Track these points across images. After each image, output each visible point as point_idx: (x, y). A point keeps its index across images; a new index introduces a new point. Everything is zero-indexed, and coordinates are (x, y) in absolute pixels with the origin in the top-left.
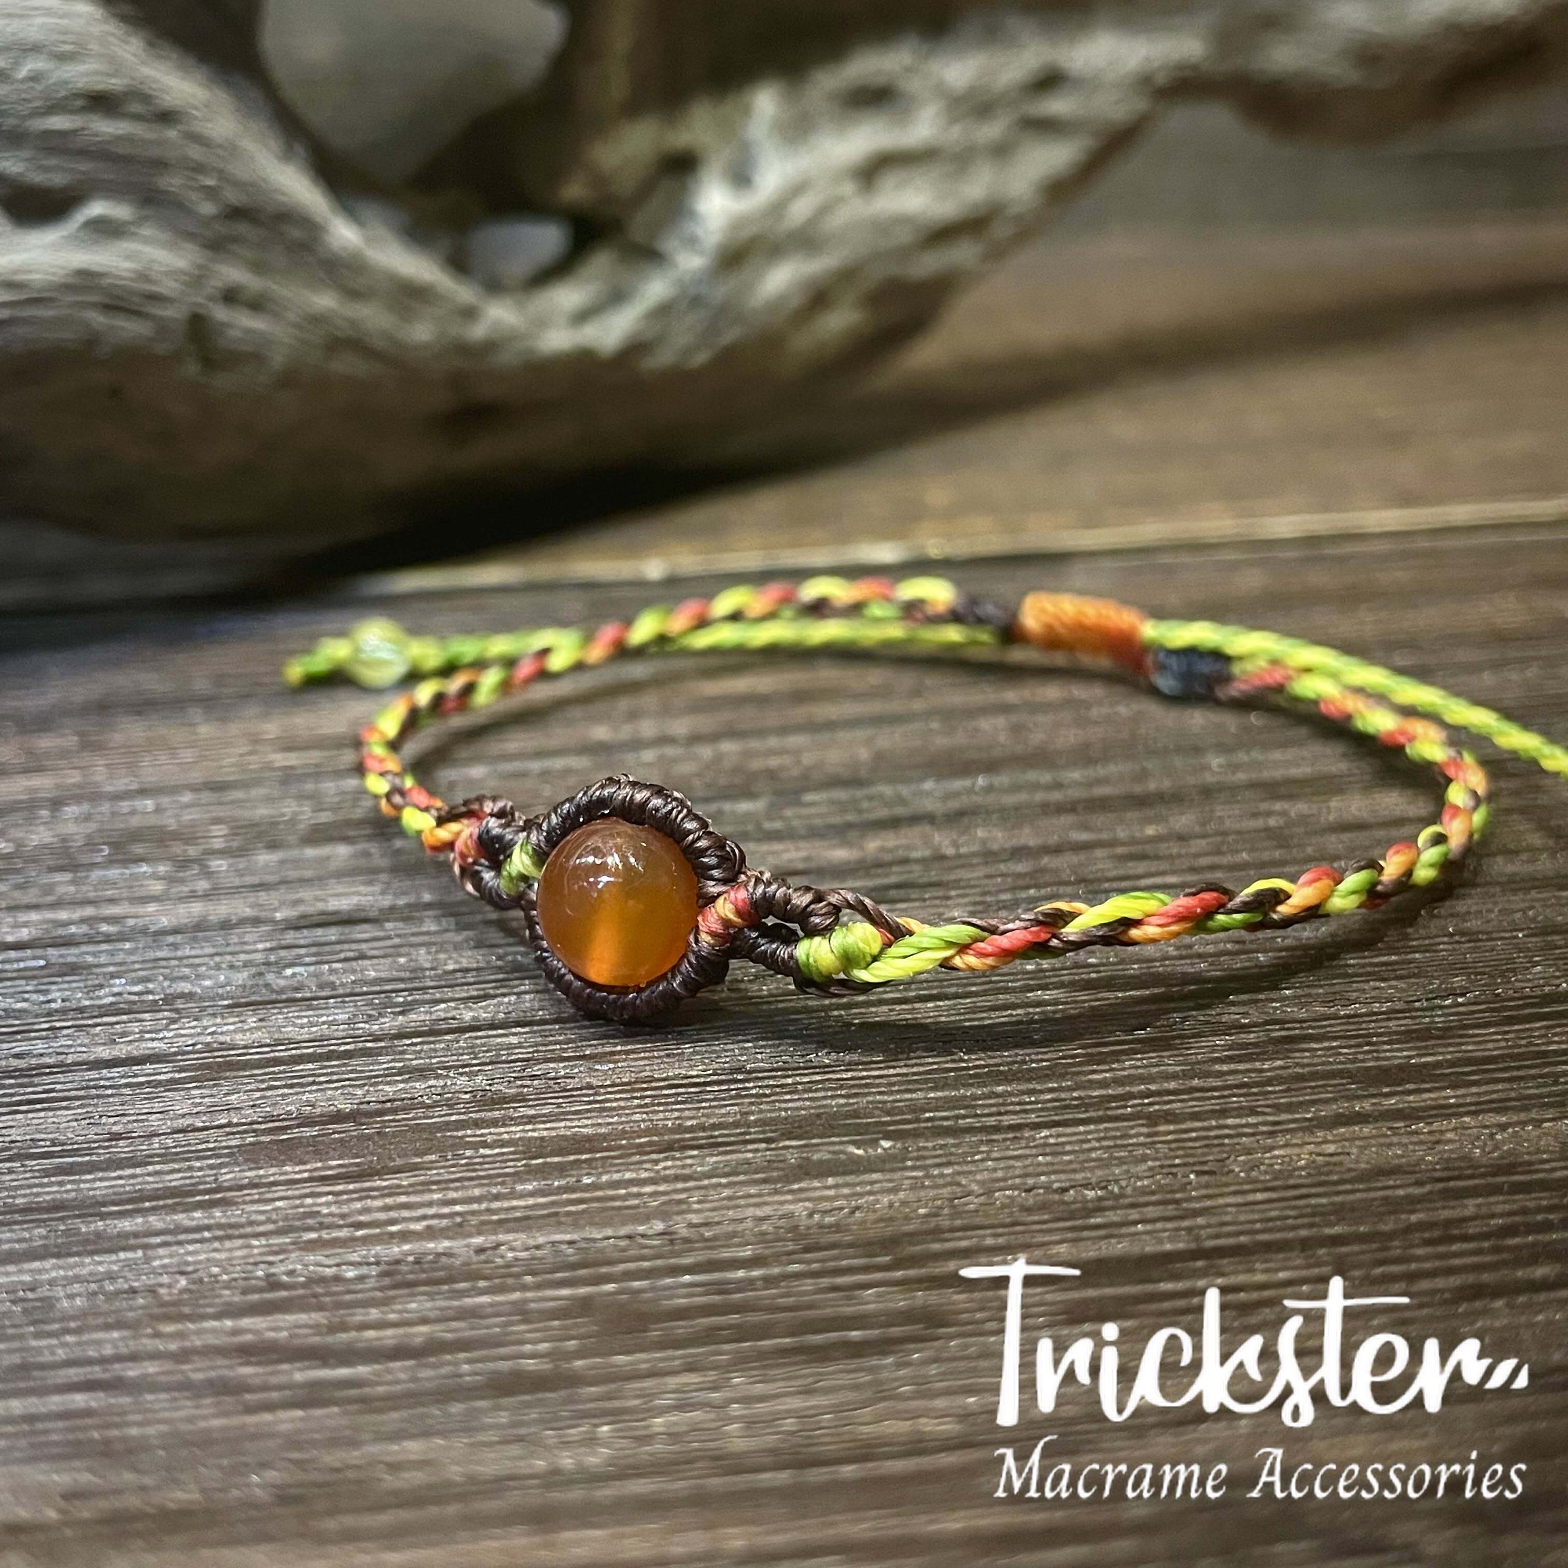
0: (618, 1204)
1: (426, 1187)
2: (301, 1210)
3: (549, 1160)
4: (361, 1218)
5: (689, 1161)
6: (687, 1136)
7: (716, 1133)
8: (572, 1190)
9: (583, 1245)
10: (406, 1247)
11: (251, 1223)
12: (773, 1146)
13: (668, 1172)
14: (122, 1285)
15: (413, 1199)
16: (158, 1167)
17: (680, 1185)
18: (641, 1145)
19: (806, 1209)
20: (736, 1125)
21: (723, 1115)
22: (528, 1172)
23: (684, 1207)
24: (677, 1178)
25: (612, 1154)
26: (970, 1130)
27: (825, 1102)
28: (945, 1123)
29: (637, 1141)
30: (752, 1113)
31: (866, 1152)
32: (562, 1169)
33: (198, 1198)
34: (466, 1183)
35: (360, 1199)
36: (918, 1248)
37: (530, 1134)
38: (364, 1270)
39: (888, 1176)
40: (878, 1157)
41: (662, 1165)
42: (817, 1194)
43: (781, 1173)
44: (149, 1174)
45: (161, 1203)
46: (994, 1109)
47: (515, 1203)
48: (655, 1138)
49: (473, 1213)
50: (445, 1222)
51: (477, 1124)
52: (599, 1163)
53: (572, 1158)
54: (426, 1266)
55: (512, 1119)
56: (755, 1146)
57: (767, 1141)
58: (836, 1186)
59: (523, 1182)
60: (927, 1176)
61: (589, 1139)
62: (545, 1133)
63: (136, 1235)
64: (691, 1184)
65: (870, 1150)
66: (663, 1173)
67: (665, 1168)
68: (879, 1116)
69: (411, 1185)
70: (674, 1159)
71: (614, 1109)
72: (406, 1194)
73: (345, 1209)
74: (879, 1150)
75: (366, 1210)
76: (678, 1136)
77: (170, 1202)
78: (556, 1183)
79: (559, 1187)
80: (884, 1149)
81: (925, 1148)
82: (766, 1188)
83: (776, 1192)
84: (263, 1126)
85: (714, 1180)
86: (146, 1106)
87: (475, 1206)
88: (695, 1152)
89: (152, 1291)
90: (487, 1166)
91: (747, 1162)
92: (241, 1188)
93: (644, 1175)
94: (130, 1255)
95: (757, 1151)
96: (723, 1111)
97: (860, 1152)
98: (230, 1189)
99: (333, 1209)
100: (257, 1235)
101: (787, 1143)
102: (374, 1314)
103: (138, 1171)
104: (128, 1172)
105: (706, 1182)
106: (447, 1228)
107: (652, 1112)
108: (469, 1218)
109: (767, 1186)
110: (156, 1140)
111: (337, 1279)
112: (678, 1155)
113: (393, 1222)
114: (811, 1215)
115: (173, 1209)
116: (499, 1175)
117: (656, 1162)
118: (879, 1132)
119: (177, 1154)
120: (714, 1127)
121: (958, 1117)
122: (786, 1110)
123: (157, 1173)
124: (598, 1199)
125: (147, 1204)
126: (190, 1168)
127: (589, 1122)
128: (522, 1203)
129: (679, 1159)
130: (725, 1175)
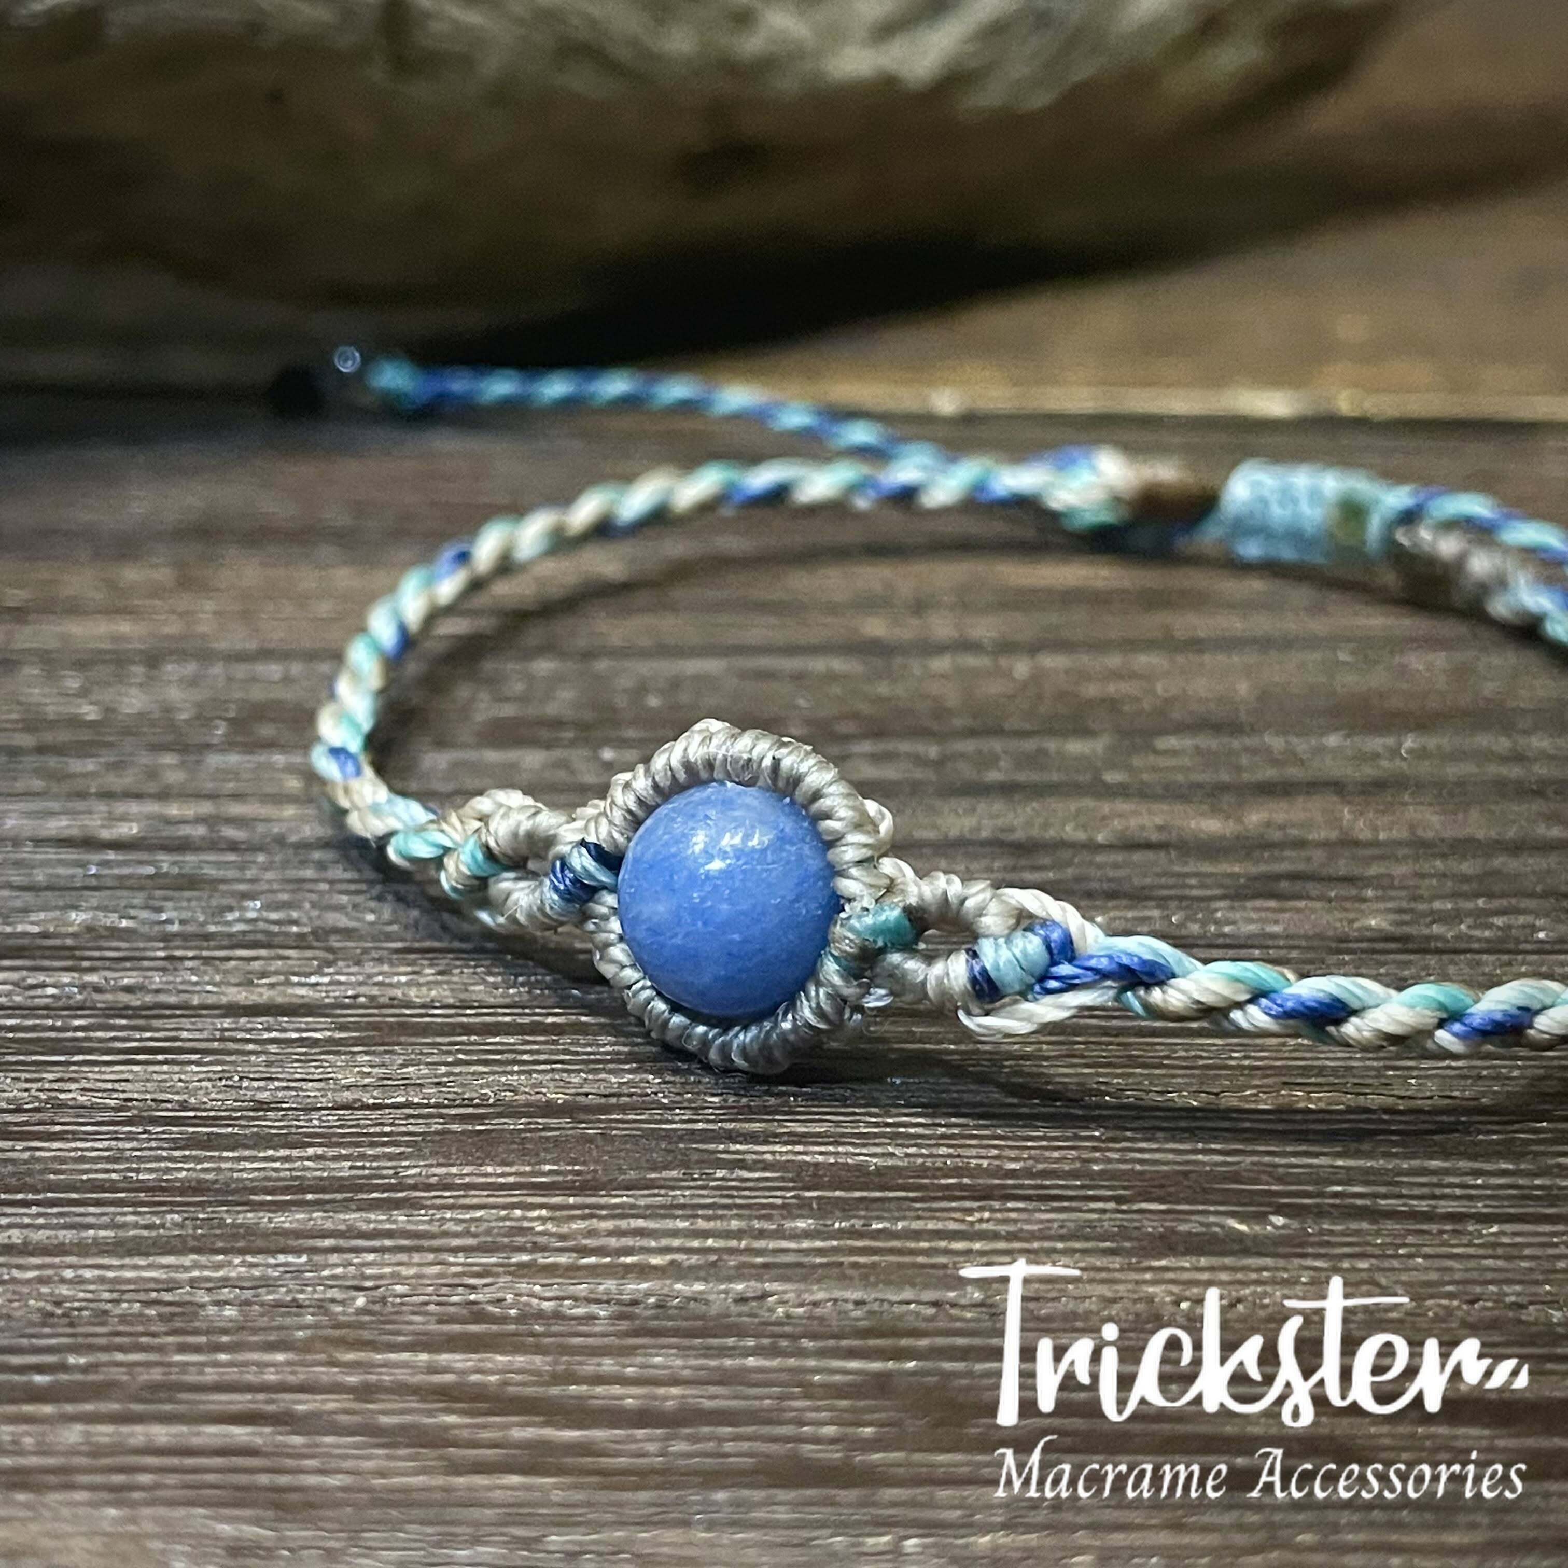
0: (921, 1259)
1: (667, 1212)
2: (508, 1223)
3: (827, 1193)
4: (586, 1242)
5: (1013, 1215)
6: (1010, 1182)
7: (1048, 1183)
8: (860, 1235)
9: (876, 1307)
10: (644, 1286)
11: (446, 1234)
12: (1124, 1207)
13: (984, 1226)
14: (281, 1294)
15: (652, 1225)
16: (320, 1151)
18: (948, 1187)
19: (1171, 1293)
20: (1074, 1175)
21: (1057, 1160)
22: (800, 1207)
25: (910, 1194)
26: (1392, 1214)
27: (1193, 1157)
28: (1359, 1202)
29: (943, 1181)
30: (1096, 1161)
31: (1251, 1228)
32: (846, 1208)
33: (375, 1195)
34: (720, 1212)
35: (583, 1218)
37: (800, 1158)
38: (594, 1309)
39: (1281, 1263)
40: (1267, 1237)
41: (977, 1215)
42: (1186, 1276)
43: (1136, 1244)
44: (309, 1159)
45: (327, 1197)
46: (1425, 1190)
47: (785, 1244)
49: (732, 1251)
50: (694, 1259)
51: (731, 1137)
52: (893, 1205)
53: (857, 1194)
54: (671, 1312)
55: (776, 1135)
56: (1100, 1205)
57: (1119, 1200)
58: (1212, 1269)
59: (794, 1217)
61: (880, 1171)
62: (820, 1158)
63: (298, 1234)
65: (1257, 1227)
66: (977, 1227)
67: (981, 1220)
68: (1268, 1184)
69: (648, 1207)
70: (992, 1210)
72: (644, 1217)
73: (565, 1229)
74: (1269, 1228)
75: (591, 1233)
76: (997, 1182)
77: (339, 1196)
78: (837, 1225)
79: (841, 1230)
80: (1275, 1227)
81: (1331, 1233)
82: (1116, 1262)
83: (1130, 1268)
84: (453, 1112)
85: (1047, 1244)
86: (299, 1071)
87: (734, 1243)
88: (1020, 1205)
89: (321, 1306)
90: (747, 1193)
91: (1090, 1224)
92: (429, 1187)
93: (952, 1226)
94: (291, 1259)
95: (1104, 1211)
96: (1056, 1154)
97: (1243, 1228)
98: (415, 1187)
99: (549, 1226)
100: (455, 1250)
101: (1144, 1206)
102: (608, 1365)
103: (295, 1153)
104: (283, 1152)
106: (699, 1267)
107: (962, 1146)
108: (725, 1257)
109: (1118, 1259)
110: (315, 1115)
111: (558, 1316)
112: (996, 1205)
113: (629, 1251)
115: (345, 1206)
116: (764, 1206)
117: (970, 1211)
118: (1269, 1204)
119: (343, 1135)
120: (1044, 1174)
121: (1375, 1196)
122: (1141, 1162)
123: (318, 1158)
124: (892, 1251)
125: (309, 1197)
126: (362, 1157)
127: (879, 1150)
128: (792, 1245)
129: (999, 1210)
130: (1062, 1238)
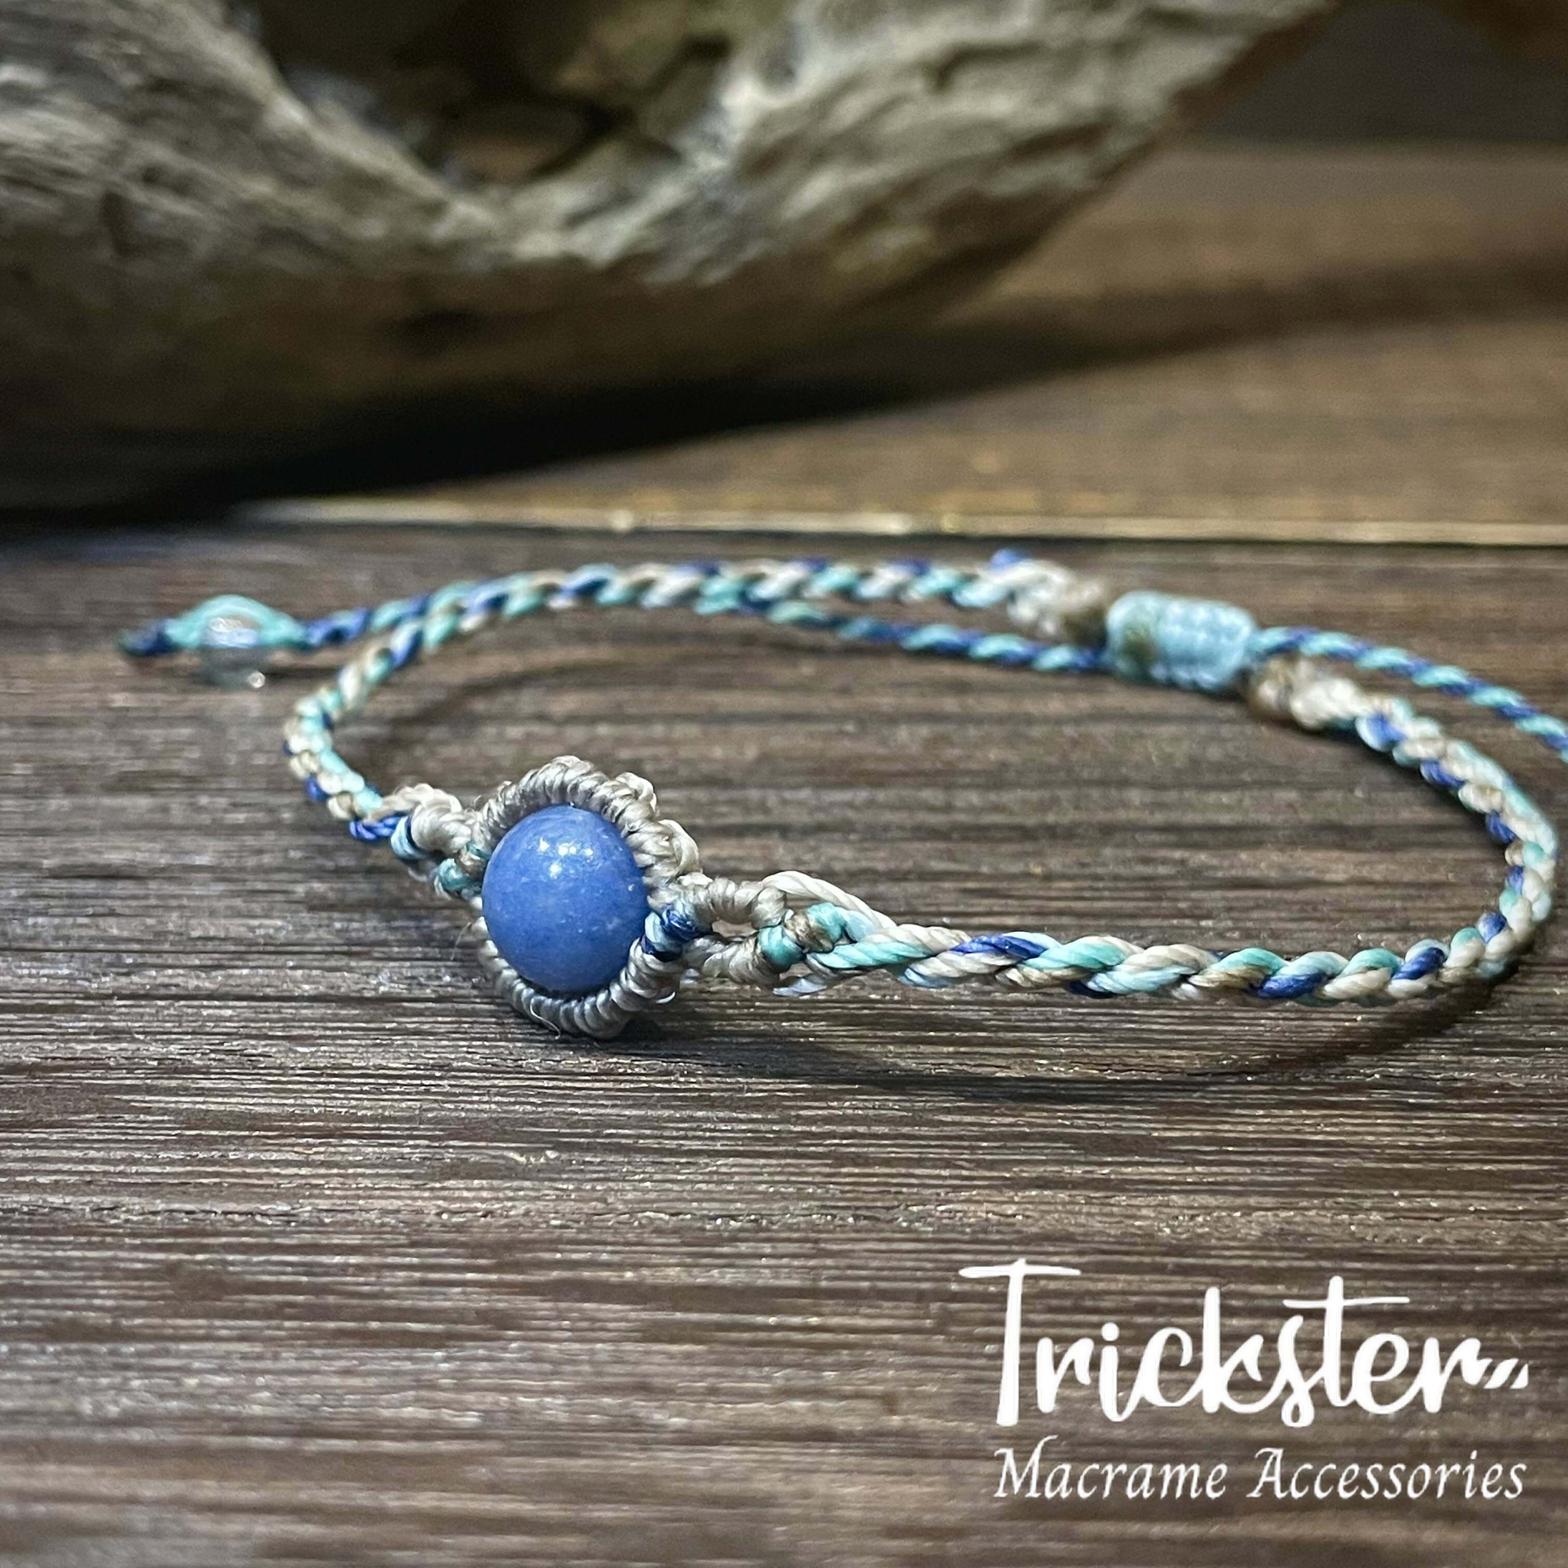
0: (252, 1181)
1: (70, 1144)
3: (203, 1132)
5: (343, 1149)
6: (355, 1125)
7: (384, 1126)
8: (214, 1163)
9: (200, 1216)
12: (435, 1144)
13: (316, 1157)
15: (52, 1154)
17: (322, 1171)
18: (303, 1128)
19: (438, 1207)
21: (400, 1109)
22: (176, 1142)
23: (316, 1192)
24: (323, 1164)
25: (270, 1134)
26: (644, 1150)
27: (507, 1108)
28: (623, 1141)
29: (301, 1124)
30: (432, 1110)
31: (528, 1159)
32: (212, 1143)
34: (112, 1145)
36: (529, 1255)
37: (197, 1106)
39: (537, 1185)
40: (537, 1166)
41: (314, 1149)
43: (430, 1171)
46: (682, 1133)
47: (157, 1169)
48: (321, 1124)
51: (150, 1090)
52: (253, 1141)
53: (228, 1133)
54: (37, 1217)
55: (187, 1090)
56: (418, 1142)
57: (433, 1138)
58: (479, 1189)
60: (577, 1189)
61: (255, 1117)
62: (212, 1107)
64: (335, 1171)
65: (532, 1160)
66: (311, 1157)
67: (316, 1153)
68: (561, 1127)
69: (58, 1141)
70: (330, 1146)
71: (295, 1091)
72: (50, 1148)
74: (542, 1160)
76: (345, 1125)
78: (201, 1155)
79: (203, 1159)
80: (548, 1159)
81: (591, 1163)
82: (407, 1184)
83: (416, 1188)
85: (359, 1170)
87: (109, 1168)
88: (354, 1142)
90: (141, 1132)
91: (402, 1157)
93: (295, 1157)
95: (416, 1146)
96: (404, 1105)
97: (522, 1160)
101: (452, 1143)
105: (351, 1171)
106: (74, 1185)
107: (330, 1098)
109: (409, 1182)
112: (335, 1142)
113: (23, 1173)
114: (439, 1214)
117: (309, 1146)
118: (550, 1143)
120: (386, 1119)
121: (639, 1137)
122: (469, 1111)
124: (235, 1175)
129: (335, 1146)
130: (373, 1166)
